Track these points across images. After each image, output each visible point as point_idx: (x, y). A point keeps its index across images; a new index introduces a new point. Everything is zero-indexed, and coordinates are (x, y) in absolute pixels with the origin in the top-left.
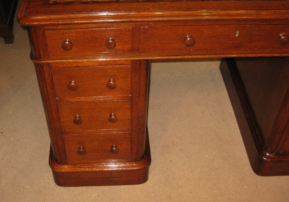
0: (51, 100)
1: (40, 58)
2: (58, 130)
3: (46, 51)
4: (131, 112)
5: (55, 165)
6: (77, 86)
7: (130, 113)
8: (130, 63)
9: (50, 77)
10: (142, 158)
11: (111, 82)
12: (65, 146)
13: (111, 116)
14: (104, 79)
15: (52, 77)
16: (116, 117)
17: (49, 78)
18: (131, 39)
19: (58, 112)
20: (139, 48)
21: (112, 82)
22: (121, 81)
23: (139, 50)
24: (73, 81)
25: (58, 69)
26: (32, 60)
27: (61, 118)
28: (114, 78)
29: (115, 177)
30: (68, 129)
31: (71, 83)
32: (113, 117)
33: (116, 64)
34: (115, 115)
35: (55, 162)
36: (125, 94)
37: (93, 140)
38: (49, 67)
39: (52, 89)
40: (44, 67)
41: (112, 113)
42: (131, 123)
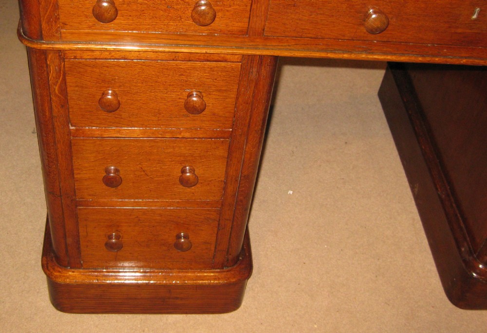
0: (57, 132)
1: (40, 37)
2: (68, 197)
3: (56, 22)
4: (228, 165)
5: (54, 269)
6: (119, 102)
7: (225, 167)
8: (240, 59)
9: (59, 79)
10: (236, 261)
11: (195, 99)
12: (80, 231)
13: (183, 171)
14: (179, 92)
15: (64, 80)
16: (194, 173)
17: (57, 82)
18: (249, 8)
19: (71, 157)
20: (263, 30)
21: (195, 97)
22: (214, 97)
23: (263, 33)
24: (110, 92)
25: (80, 63)
26: (21, 41)
27: (75, 172)
28: (201, 91)
29: (177, 298)
30: (90, 195)
31: (104, 94)
32: (188, 174)
33: (209, 59)
34: (192, 171)
35: (55, 261)
36: (219, 127)
37: (139, 220)
38: (60, 56)
39: (62, 106)
40: (50, 57)
41: (185, 167)
42: (225, 189)
